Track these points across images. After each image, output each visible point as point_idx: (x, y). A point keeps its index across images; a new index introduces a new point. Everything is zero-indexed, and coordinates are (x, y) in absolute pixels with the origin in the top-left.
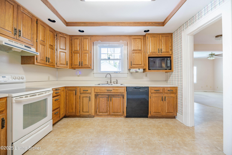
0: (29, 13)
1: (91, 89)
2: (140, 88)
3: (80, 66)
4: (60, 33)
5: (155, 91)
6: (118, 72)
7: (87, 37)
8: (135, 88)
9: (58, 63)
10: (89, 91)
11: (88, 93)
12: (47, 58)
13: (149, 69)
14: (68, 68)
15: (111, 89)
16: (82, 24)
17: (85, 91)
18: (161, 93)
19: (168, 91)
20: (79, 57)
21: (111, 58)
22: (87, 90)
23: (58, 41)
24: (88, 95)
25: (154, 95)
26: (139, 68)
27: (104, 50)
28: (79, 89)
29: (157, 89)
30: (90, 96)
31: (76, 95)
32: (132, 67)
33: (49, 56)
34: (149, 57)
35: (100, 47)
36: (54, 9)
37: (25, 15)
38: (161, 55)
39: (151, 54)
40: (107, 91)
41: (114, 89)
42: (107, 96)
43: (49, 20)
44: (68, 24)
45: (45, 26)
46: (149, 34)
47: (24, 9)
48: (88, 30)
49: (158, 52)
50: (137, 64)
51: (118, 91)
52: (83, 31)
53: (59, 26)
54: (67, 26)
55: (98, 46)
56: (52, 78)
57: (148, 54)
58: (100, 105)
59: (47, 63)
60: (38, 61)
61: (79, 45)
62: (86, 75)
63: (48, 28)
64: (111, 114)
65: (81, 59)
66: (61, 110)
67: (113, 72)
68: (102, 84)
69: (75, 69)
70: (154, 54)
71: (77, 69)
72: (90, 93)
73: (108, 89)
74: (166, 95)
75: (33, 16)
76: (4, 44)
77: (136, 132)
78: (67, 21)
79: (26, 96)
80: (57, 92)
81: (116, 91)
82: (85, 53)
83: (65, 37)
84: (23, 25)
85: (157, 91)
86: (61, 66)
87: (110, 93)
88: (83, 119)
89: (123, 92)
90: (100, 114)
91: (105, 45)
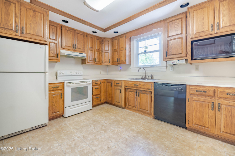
0: (81, 32)
1: (122, 82)
2: (172, 86)
3: (118, 63)
4: (105, 38)
5: (197, 91)
6: (155, 66)
7: (123, 36)
8: (165, 85)
9: (104, 61)
10: (120, 85)
11: (120, 86)
12: (94, 59)
13: (192, 59)
14: (111, 64)
15: (137, 84)
16: (113, 27)
17: (118, 84)
18: (210, 96)
19: (227, 94)
20: (118, 55)
21: (148, 50)
22: (119, 83)
23: (104, 45)
24: (120, 88)
25: (195, 97)
26: (179, 59)
27: (141, 44)
28: (114, 81)
29: (201, 89)
30: (121, 88)
31: (112, 86)
32: (167, 59)
33: (96, 57)
34: (192, 42)
35: (138, 42)
36: (91, 24)
37: (78, 34)
38: (217, 33)
39: (197, 36)
40: (134, 86)
41: (140, 84)
42: (136, 91)
43: (93, 32)
44: (105, 30)
45: (93, 37)
46: (192, 7)
47: (78, 31)
48: (121, 29)
49: (210, 30)
50: (175, 54)
51: (145, 87)
52: (117, 32)
53: (100, 33)
54: (104, 32)
55: (135, 41)
56: (103, 73)
57: (191, 37)
58: (129, 99)
59: (95, 62)
60: (88, 61)
61: (117, 44)
62: (125, 70)
63: (95, 38)
64: (139, 110)
65: (119, 56)
66: (102, 97)
67: (150, 66)
68: (136, 79)
69: (117, 65)
70: (202, 34)
71: (119, 65)
72: (121, 86)
73: (135, 83)
74: (222, 101)
75: (84, 33)
76: (65, 54)
77: (148, 136)
78: (104, 28)
79: (73, 83)
80: (97, 82)
81: (142, 87)
82: (121, 51)
83: (108, 41)
84: (77, 41)
85: (202, 92)
86: (105, 63)
87: (137, 87)
88: (116, 107)
89: (150, 88)
90: (129, 107)
91: (141, 38)
